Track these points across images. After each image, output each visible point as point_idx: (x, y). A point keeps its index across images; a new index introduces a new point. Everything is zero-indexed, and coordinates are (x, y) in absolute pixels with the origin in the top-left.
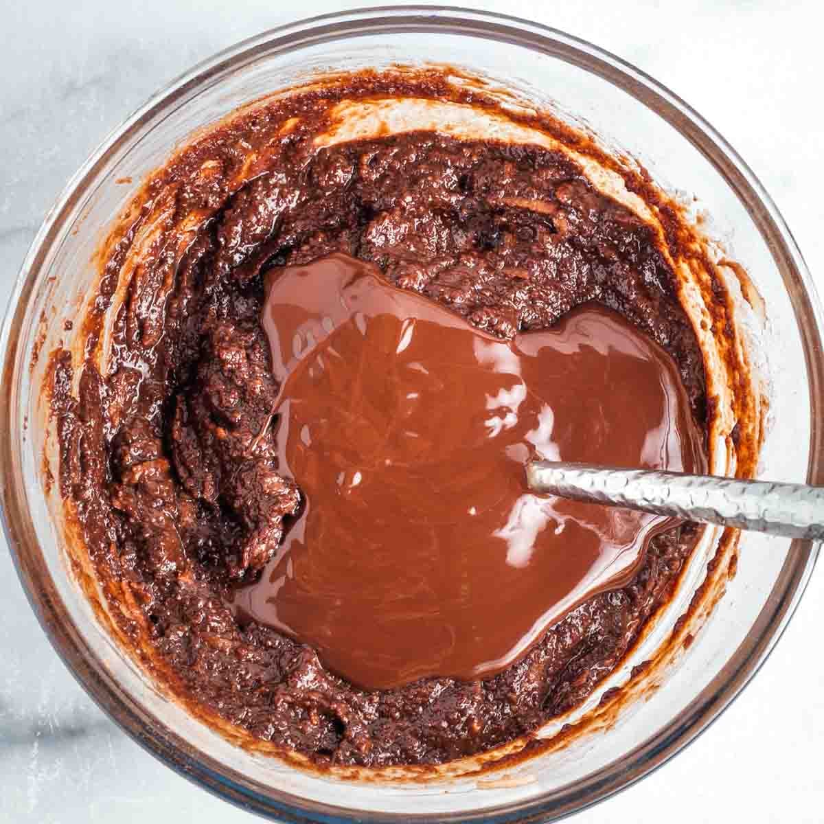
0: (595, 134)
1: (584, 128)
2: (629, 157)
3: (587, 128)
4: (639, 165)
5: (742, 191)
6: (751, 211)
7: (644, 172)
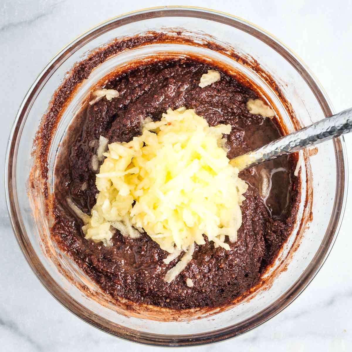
0: (234, 48)
1: (229, 47)
2: (248, 56)
3: (230, 46)
4: (253, 59)
5: (296, 66)
6: (301, 73)
7: (256, 61)
